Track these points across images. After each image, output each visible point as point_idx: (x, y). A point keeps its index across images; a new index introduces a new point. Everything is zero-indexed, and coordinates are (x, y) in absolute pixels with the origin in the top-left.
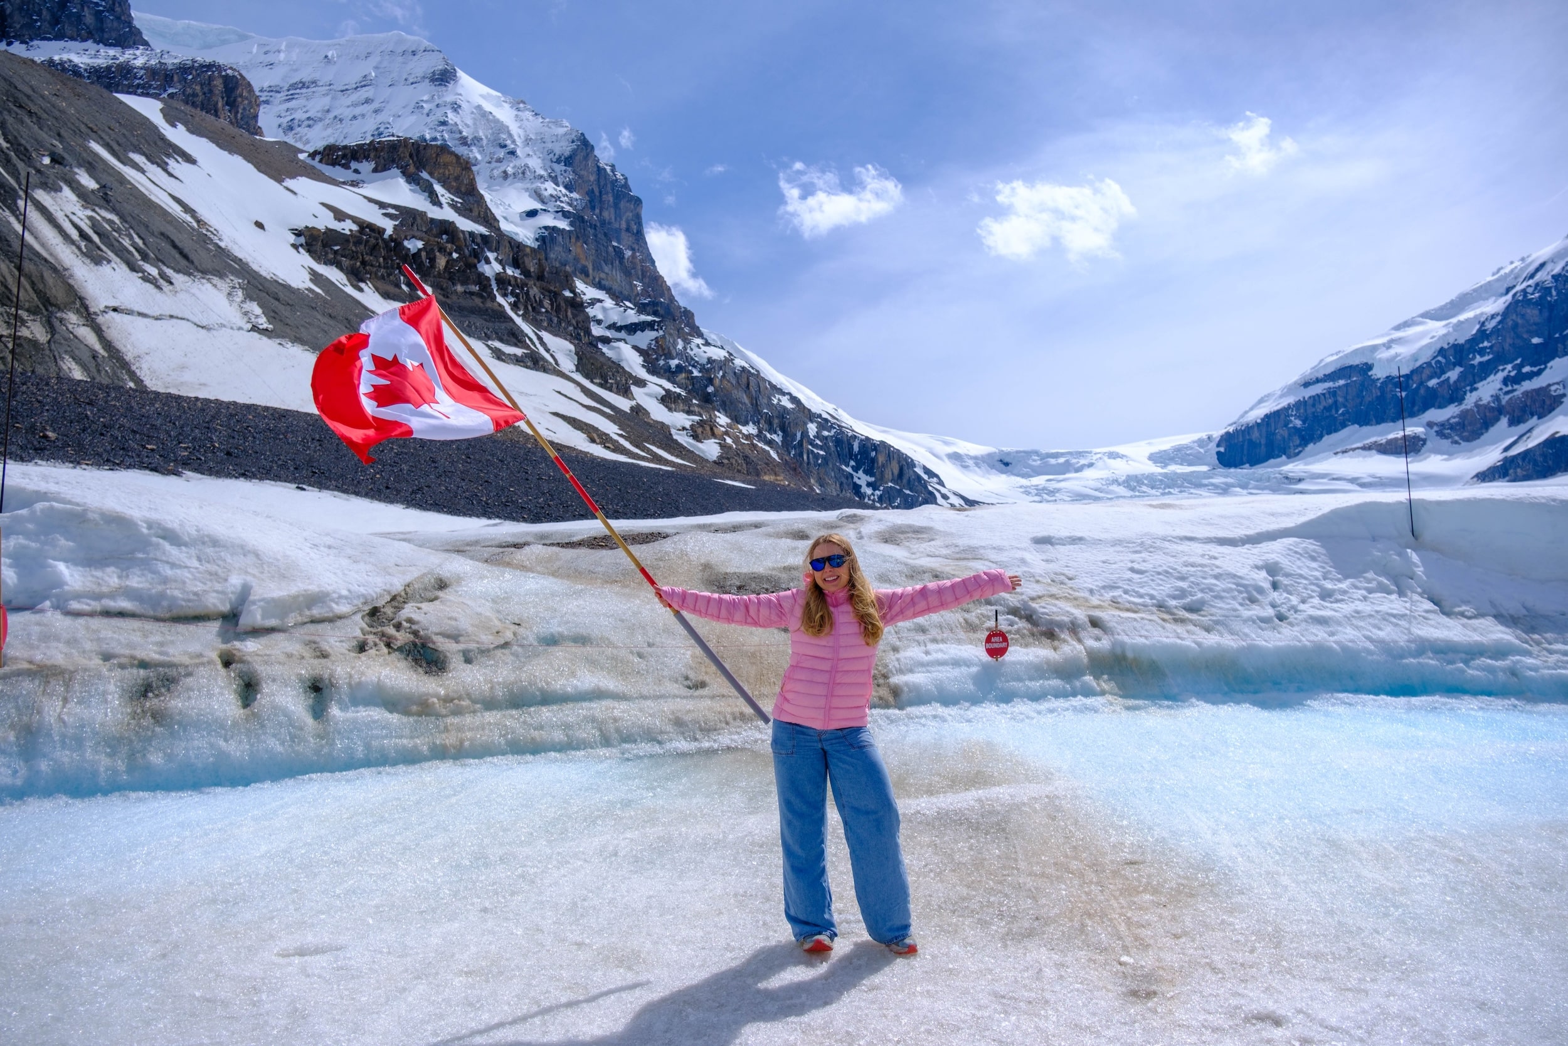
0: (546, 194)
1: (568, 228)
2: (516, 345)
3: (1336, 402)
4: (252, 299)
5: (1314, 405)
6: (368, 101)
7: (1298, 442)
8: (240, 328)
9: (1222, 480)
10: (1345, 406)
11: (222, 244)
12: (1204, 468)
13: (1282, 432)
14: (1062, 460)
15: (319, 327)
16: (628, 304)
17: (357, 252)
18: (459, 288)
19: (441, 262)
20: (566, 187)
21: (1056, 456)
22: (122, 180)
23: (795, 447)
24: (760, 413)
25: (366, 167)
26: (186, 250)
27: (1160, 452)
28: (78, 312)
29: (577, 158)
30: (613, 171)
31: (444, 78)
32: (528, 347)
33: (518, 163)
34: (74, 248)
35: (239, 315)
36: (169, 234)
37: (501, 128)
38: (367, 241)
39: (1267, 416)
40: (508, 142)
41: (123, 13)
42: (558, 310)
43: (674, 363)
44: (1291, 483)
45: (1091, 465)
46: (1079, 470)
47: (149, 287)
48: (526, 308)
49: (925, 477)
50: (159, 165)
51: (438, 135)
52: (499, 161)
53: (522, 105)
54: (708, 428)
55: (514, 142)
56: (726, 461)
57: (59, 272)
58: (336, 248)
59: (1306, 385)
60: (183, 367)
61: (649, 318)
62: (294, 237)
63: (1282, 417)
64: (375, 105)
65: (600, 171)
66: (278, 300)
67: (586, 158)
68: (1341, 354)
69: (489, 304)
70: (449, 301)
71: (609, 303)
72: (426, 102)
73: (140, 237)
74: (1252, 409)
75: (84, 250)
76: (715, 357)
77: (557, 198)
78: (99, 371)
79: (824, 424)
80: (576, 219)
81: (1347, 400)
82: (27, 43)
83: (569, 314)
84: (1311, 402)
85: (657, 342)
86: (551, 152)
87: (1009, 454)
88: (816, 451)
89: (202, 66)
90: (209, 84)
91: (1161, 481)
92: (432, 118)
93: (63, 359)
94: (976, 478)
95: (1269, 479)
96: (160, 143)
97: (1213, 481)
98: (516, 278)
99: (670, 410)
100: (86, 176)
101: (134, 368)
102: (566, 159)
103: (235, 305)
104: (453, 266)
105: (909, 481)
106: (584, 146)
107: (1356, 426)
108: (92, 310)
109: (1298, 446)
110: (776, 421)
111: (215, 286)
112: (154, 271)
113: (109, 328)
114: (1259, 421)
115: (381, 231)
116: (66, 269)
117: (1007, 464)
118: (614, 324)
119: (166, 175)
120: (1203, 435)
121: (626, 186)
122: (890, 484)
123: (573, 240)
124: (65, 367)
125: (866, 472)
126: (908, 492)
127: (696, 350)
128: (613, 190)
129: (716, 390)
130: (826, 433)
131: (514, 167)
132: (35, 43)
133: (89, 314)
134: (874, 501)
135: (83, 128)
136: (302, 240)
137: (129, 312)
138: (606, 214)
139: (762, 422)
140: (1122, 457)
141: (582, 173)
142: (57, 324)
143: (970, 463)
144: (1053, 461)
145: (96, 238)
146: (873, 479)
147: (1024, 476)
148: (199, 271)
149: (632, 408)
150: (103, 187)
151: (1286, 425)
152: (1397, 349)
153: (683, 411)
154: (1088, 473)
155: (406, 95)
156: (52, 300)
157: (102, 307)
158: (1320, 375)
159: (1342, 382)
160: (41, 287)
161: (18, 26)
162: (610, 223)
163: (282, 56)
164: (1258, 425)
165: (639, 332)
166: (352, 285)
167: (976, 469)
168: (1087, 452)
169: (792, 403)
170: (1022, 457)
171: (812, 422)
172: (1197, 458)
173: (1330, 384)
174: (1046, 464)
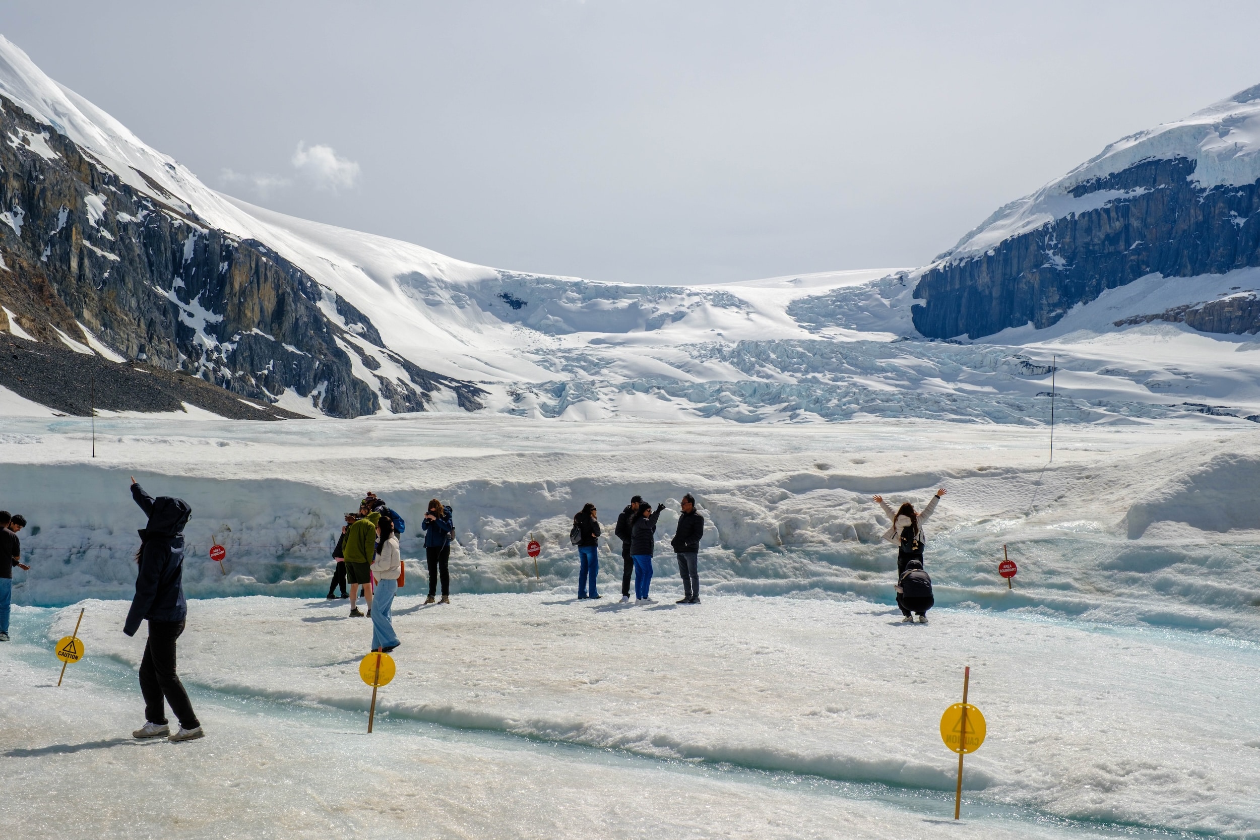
3: (1127, 227)
5: (1088, 231)
7: (1057, 298)
9: (913, 361)
10: (1142, 237)
12: (887, 337)
13: (1030, 278)
14: (624, 303)
21: (614, 293)
23: (51, 242)
27: (812, 299)
39: (1005, 243)
44: (1033, 375)
45: (678, 317)
46: (654, 324)
49: (338, 320)
59: (1079, 190)
63: (1033, 248)
68: (1143, 139)
74: (981, 229)
79: (122, 195)
81: (1145, 225)
84: (1085, 222)
87: (522, 283)
88: (99, 252)
91: (801, 356)
94: (455, 328)
95: (995, 366)
97: (896, 362)
105: (296, 324)
107: (1159, 275)
109: (1055, 306)
110: (13, 185)
114: (991, 253)
117: (517, 304)
120: (892, 272)
122: (255, 331)
125: (206, 304)
126: (291, 349)
130: (125, 217)
134: (218, 362)
140: (740, 304)
143: (445, 296)
144: (606, 304)
146: (220, 318)
147: (548, 330)
151: (1037, 265)
152: (1239, 138)
154: (675, 333)
158: (1104, 174)
159: (1140, 191)
164: (989, 259)
167: (456, 309)
168: (674, 291)
169: (55, 149)
170: (548, 291)
171: (96, 191)
172: (875, 315)
173: (1120, 194)
174: (593, 309)
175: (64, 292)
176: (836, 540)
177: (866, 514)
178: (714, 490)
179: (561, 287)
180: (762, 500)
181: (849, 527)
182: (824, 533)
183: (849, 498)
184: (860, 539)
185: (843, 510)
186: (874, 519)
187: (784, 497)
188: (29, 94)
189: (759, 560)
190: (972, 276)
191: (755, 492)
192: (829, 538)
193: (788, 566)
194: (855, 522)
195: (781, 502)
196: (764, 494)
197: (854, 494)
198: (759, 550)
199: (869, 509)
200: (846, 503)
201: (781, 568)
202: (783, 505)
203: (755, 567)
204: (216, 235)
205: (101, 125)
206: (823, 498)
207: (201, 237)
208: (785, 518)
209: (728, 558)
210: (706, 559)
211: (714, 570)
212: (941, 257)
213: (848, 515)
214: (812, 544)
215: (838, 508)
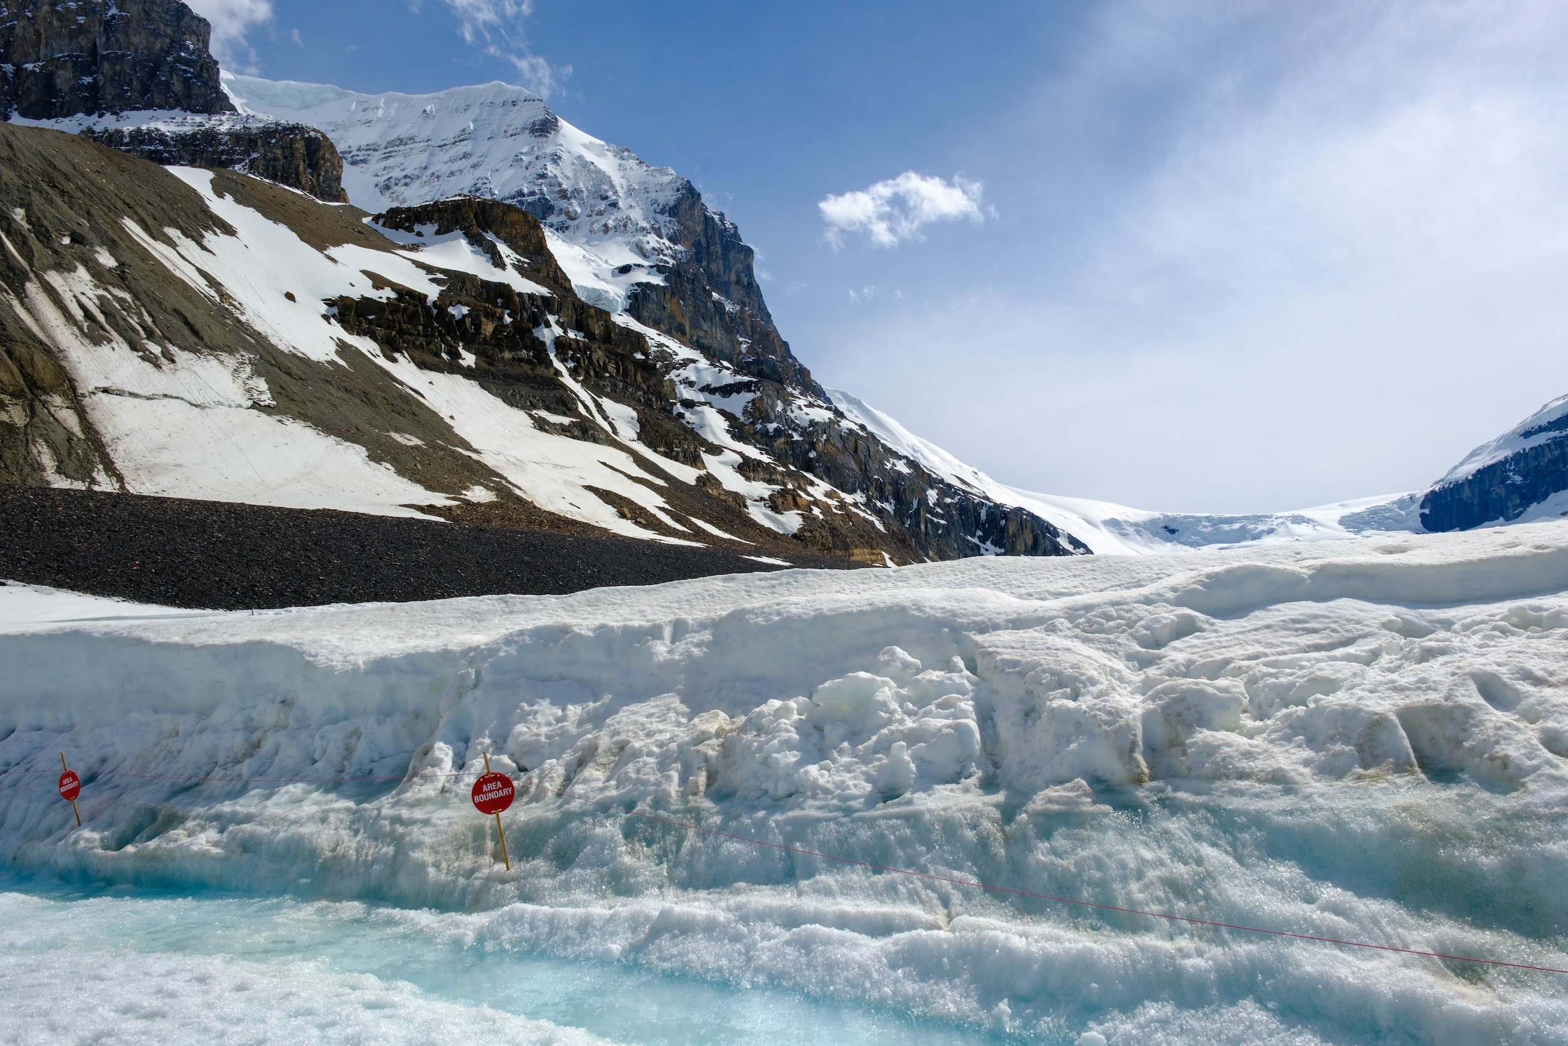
0: (648, 247)
1: (662, 284)
2: (564, 414)
4: (260, 375)
5: (1536, 458)
6: (466, 156)
7: (1518, 501)
8: (240, 406)
11: (243, 319)
13: (1499, 490)
14: (1236, 526)
15: (329, 401)
16: (726, 364)
17: (393, 321)
18: (507, 355)
19: (488, 328)
20: (670, 239)
21: (1231, 521)
22: (145, 256)
23: (910, 516)
24: (870, 479)
25: (429, 229)
26: (198, 327)
27: (1354, 515)
28: (64, 394)
29: (683, 207)
30: (722, 219)
31: (544, 128)
32: (580, 415)
33: (619, 215)
34: (75, 329)
35: (241, 391)
36: (183, 310)
37: (603, 178)
38: (405, 309)
39: (1479, 471)
40: (610, 193)
41: (210, 78)
42: (625, 374)
43: (772, 426)
45: (1271, 531)
46: (1257, 536)
47: (147, 366)
48: (587, 373)
49: (1068, 547)
50: (193, 239)
51: (536, 189)
52: (600, 213)
53: (626, 154)
54: (790, 498)
55: (616, 193)
56: (807, 534)
57: (53, 354)
58: (371, 317)
59: (1527, 434)
60: (162, 448)
61: (746, 379)
62: (326, 307)
63: (1498, 472)
64: (473, 160)
65: (708, 220)
66: (289, 374)
67: (692, 207)
69: (541, 370)
70: (493, 369)
71: (703, 363)
72: (525, 154)
73: (150, 315)
74: (1462, 464)
75: (86, 330)
76: (818, 419)
77: (660, 251)
78: (70, 454)
79: (946, 489)
80: (673, 274)
82: (117, 114)
83: (639, 378)
84: (1533, 453)
85: (754, 404)
86: (655, 202)
87: (1175, 519)
88: (935, 520)
89: (285, 129)
90: (291, 147)
92: (531, 170)
93: (35, 442)
94: (1139, 547)
96: (200, 216)
98: (577, 341)
99: (748, 479)
100: (107, 254)
101: (109, 450)
102: (670, 209)
103: (240, 381)
104: (501, 332)
105: (1045, 551)
106: (690, 194)
108: (80, 391)
109: (1517, 506)
110: (889, 488)
111: (222, 362)
112: (156, 349)
113: (94, 409)
114: (1470, 477)
115: (422, 298)
116: (61, 351)
117: (1173, 532)
118: (708, 386)
119: (198, 248)
120: (1405, 495)
121: (736, 235)
122: (1023, 556)
123: (668, 296)
124: (35, 451)
125: (995, 543)
127: (797, 412)
128: (721, 240)
129: (819, 455)
130: (948, 500)
131: (616, 219)
132: (125, 113)
133: (76, 396)
135: (119, 204)
136: (335, 310)
137: (120, 393)
138: (714, 266)
139: (872, 489)
140: (1308, 521)
141: (688, 223)
142: (38, 406)
143: (1130, 530)
144: (1226, 527)
145: (101, 318)
146: (1002, 550)
147: (1192, 545)
148: (207, 346)
149: (699, 479)
150: (122, 264)
151: (1503, 482)
153: (764, 480)
154: (1268, 541)
155: (506, 147)
156: (39, 383)
157: (91, 388)
158: (1544, 423)
160: (29, 370)
161: (110, 97)
162: (718, 276)
163: (380, 112)
164: (1469, 481)
165: (734, 394)
166: (385, 356)
167: (1137, 537)
168: (1267, 517)
169: (910, 468)
170: (1190, 522)
171: (932, 488)
172: (1397, 521)
173: (1557, 433)
174: (1219, 531)
175: (918, 543)
176: (1331, 770)
177: (1435, 669)
178: (1009, 621)
179: (1198, 520)
180: (1122, 639)
181: (1378, 723)
182: (1288, 739)
183: (1375, 623)
184: (1424, 765)
185: (1355, 659)
186: (1473, 687)
187: (1186, 629)
188: (897, 441)
189: (1060, 841)
190: (1459, 493)
191: (1109, 618)
192: (1307, 763)
193: (1152, 874)
194: (1401, 701)
195: (1176, 643)
196: (1131, 624)
197: (1389, 612)
198: (1069, 802)
199: (1443, 652)
200: (1364, 636)
201: (1124, 879)
202: (1177, 653)
203: (1044, 867)
204: (997, 506)
205: (937, 454)
206: (1297, 625)
207: (990, 507)
208: (1166, 691)
209: (974, 826)
210: (913, 827)
211: (923, 870)
212: (1436, 483)
213: (1373, 674)
214: (1242, 784)
215: (1339, 652)
